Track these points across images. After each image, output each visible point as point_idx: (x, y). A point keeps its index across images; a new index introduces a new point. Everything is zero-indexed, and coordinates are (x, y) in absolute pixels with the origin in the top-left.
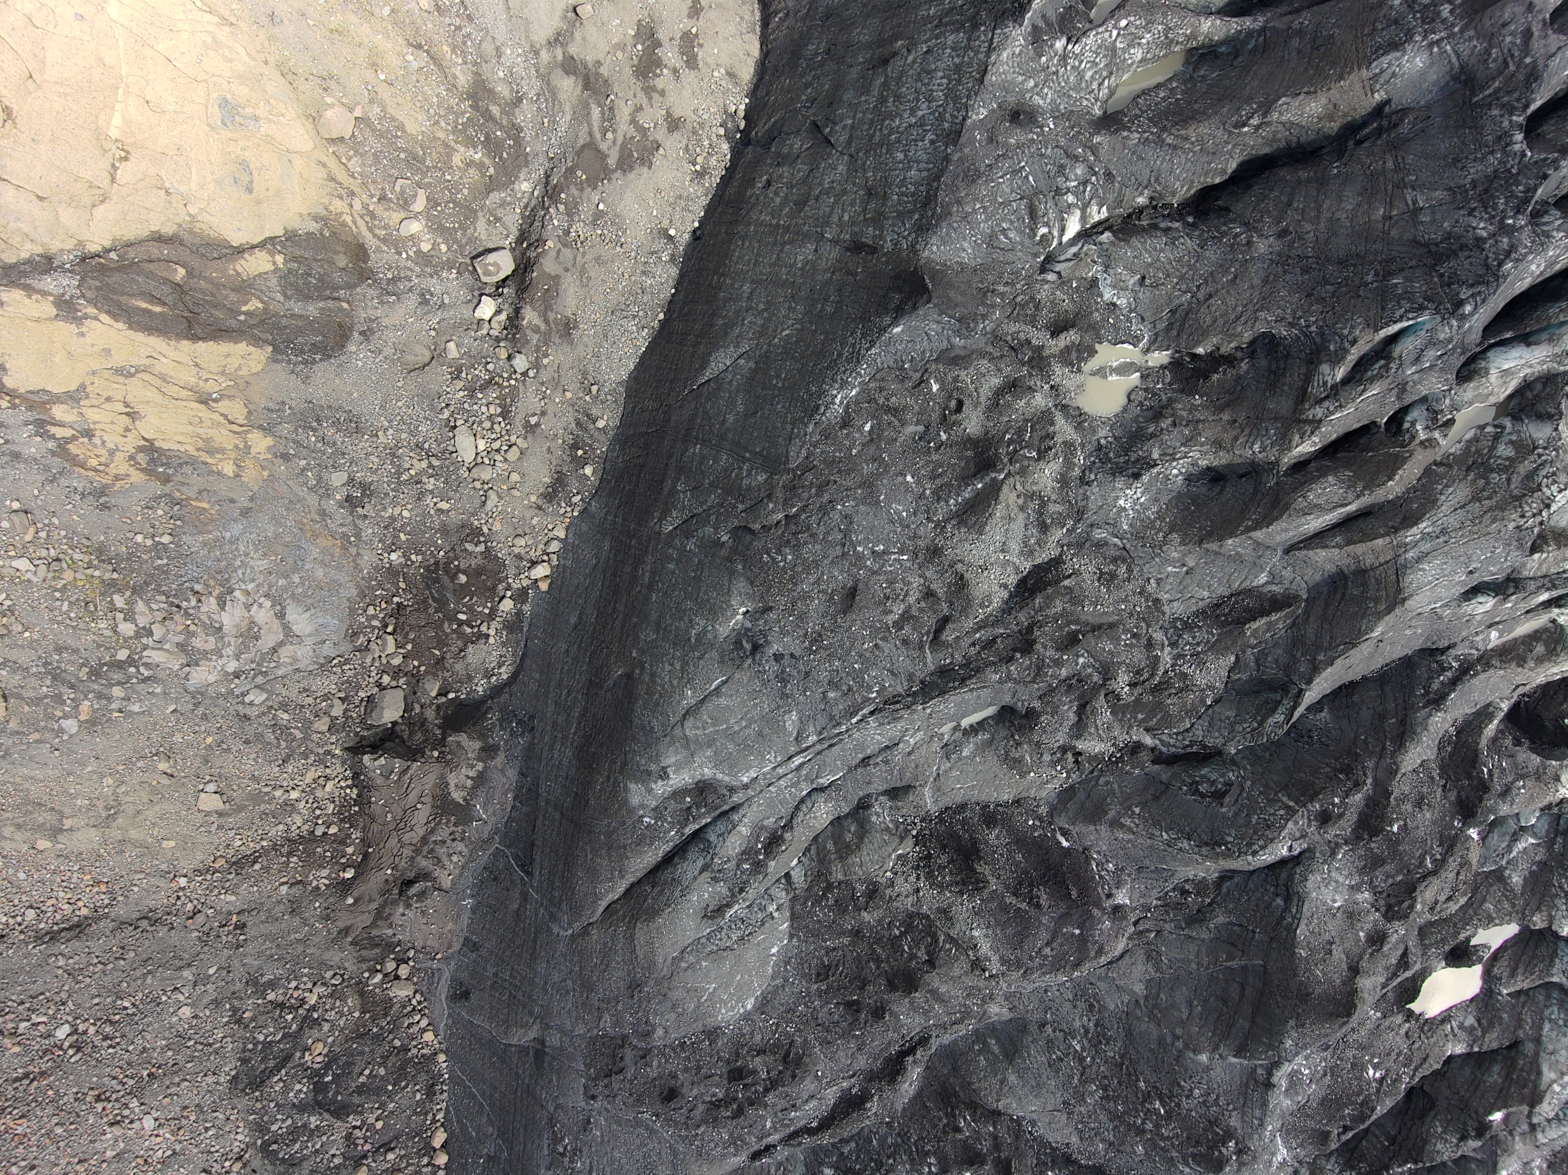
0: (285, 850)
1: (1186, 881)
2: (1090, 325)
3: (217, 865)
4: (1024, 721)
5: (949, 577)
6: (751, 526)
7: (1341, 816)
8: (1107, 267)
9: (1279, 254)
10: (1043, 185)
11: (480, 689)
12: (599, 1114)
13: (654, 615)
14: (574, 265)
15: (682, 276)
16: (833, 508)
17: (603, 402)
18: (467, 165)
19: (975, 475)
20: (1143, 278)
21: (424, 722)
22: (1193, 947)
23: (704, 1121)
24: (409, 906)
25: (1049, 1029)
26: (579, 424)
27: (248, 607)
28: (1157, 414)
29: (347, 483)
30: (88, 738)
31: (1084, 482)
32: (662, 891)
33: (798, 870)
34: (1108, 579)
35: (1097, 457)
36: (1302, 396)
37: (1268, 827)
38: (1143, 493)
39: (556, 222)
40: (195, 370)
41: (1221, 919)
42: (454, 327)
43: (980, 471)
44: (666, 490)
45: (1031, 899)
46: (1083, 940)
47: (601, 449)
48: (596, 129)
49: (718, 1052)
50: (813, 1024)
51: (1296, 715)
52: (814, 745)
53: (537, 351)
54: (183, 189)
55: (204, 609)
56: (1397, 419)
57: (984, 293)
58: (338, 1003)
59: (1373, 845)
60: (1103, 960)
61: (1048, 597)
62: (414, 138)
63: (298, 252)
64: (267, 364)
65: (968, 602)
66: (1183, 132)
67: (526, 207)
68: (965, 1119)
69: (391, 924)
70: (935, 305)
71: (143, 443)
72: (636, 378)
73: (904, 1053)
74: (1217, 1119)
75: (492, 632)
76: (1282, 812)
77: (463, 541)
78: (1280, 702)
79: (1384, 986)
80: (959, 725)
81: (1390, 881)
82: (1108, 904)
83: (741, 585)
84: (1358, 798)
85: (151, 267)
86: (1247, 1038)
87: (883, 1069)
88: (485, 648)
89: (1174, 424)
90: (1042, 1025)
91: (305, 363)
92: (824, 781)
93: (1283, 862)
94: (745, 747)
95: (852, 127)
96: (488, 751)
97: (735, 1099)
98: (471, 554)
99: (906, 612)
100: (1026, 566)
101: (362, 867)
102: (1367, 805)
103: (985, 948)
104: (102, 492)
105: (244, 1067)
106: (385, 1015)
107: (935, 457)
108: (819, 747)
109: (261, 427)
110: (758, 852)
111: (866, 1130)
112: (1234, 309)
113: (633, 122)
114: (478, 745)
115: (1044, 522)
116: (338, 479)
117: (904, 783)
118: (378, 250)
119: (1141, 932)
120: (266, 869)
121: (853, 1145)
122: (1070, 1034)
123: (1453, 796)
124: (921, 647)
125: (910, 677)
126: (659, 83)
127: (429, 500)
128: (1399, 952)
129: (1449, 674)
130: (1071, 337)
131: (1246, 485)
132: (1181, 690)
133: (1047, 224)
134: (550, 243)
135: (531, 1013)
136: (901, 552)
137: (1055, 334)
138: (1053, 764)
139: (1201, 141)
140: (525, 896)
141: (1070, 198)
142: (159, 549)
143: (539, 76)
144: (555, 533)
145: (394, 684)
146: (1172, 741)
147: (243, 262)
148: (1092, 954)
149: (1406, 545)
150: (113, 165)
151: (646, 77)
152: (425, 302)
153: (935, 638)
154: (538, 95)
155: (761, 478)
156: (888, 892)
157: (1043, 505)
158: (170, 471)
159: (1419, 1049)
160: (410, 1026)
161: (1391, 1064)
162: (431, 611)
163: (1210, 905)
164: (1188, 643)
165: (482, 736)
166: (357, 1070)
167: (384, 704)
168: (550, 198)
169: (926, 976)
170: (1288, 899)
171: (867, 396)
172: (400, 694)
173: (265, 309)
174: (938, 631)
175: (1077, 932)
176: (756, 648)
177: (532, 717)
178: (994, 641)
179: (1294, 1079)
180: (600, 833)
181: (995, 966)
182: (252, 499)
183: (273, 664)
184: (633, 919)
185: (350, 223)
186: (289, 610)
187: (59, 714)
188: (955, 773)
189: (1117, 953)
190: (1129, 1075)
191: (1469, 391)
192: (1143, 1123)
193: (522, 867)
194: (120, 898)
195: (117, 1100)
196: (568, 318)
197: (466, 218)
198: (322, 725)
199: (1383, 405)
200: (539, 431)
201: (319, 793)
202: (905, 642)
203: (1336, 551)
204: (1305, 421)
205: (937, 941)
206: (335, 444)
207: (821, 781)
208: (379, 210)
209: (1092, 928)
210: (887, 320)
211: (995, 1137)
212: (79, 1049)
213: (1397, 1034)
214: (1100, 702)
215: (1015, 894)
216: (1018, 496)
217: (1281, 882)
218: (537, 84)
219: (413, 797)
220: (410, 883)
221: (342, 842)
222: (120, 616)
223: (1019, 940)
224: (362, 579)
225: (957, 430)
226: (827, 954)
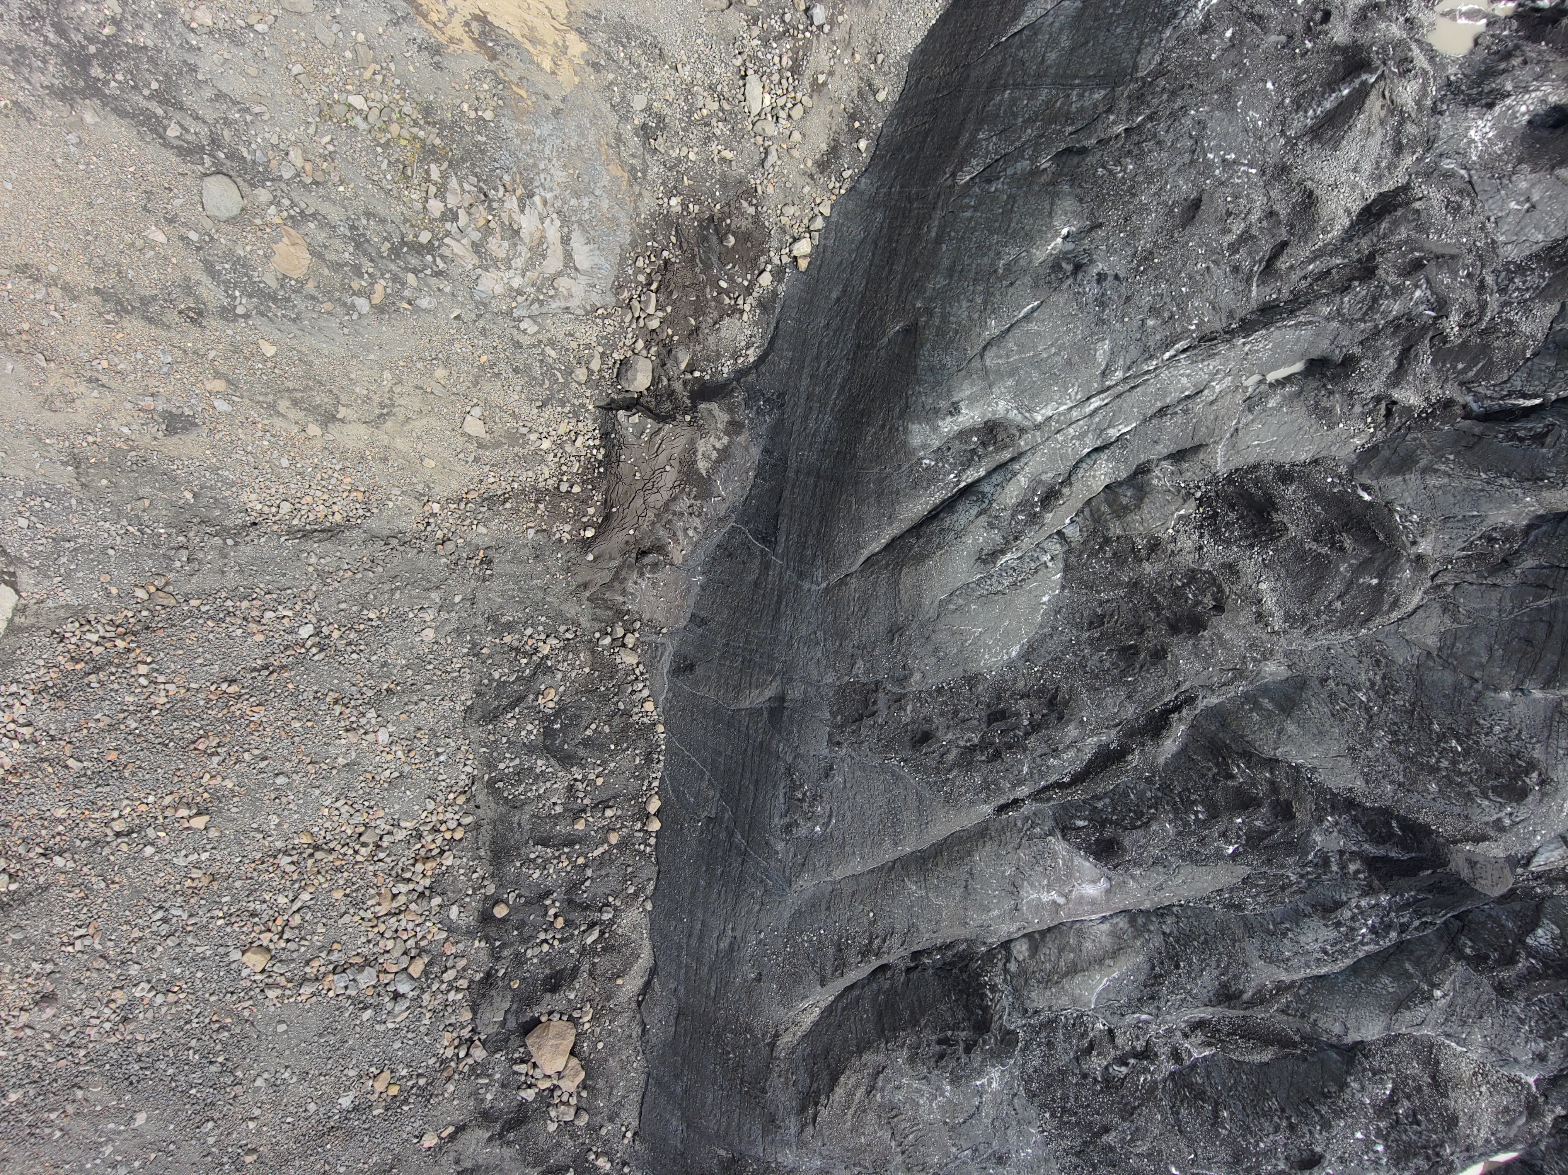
0: (533, 497)
1: (1494, 529)
3: (470, 496)
4: (1339, 370)
5: (1295, 197)
6: (1084, 144)
11: (726, 370)
12: (843, 760)
13: (946, 263)
16: (1185, 115)
17: (886, 74)
19: (1341, 81)
21: (671, 394)
22: (1495, 595)
23: (957, 766)
24: (642, 575)
25: (1331, 684)
26: (860, 93)
27: (542, 220)
28: (1505, 55)
29: (646, 110)
30: (376, 324)
31: (1435, 111)
32: (929, 541)
33: (1071, 527)
34: (1453, 208)
35: (1448, 90)
38: (1492, 127)
41: (1530, 562)
43: (1346, 76)
44: (963, 144)
45: (1333, 544)
46: (1380, 589)
47: (878, 123)
49: (978, 697)
50: (1081, 672)
52: (1117, 384)
55: (507, 205)
58: (571, 656)
60: (1395, 615)
61: (1393, 222)
65: (1313, 223)
68: (1238, 767)
69: (624, 590)
71: (478, 12)
72: (923, 52)
73: (1167, 712)
74: (1519, 752)
75: (747, 308)
77: (738, 197)
80: (1264, 379)
82: (1412, 550)
83: (1068, 204)
86: (1555, 670)
87: (1148, 726)
88: (739, 324)
89: (1525, 63)
90: (1324, 681)
92: (1113, 434)
94: (1049, 377)
96: (734, 427)
97: (991, 744)
99: (1245, 232)
100: (1372, 193)
101: (603, 528)
103: (1270, 602)
104: (436, 50)
105: (479, 700)
106: (612, 678)
107: (1300, 63)
108: (1120, 388)
109: (578, 31)
110: (1034, 505)
111: (1123, 786)
114: (725, 417)
115: (1400, 142)
116: (639, 102)
117: (1195, 442)
119: (1438, 586)
120: (515, 511)
121: (1108, 800)
122: (1354, 687)
124: (1249, 278)
125: (1231, 313)
127: (714, 146)
132: (1509, 334)
135: (770, 671)
136: (1250, 165)
138: (1364, 416)
140: (766, 565)
142: (480, 124)
144: (822, 208)
145: (644, 352)
146: (1488, 393)
148: (1385, 608)
153: (1266, 268)
155: (1099, 96)
156: (1171, 546)
158: (498, 49)
160: (633, 692)
162: (697, 271)
163: (1517, 551)
164: (1517, 289)
165: (730, 411)
166: (584, 724)
167: (635, 370)
169: (1215, 618)
171: (1228, 5)
172: (650, 364)
174: (1273, 258)
175: (1375, 581)
176: (1077, 267)
177: (781, 395)
178: (1329, 272)
180: (869, 482)
181: (1277, 624)
182: (564, 100)
183: (552, 292)
184: (898, 566)
186: (574, 237)
187: (355, 285)
188: (1256, 427)
189: (1410, 608)
190: (1422, 719)
192: (1437, 761)
193: (762, 539)
194: (374, 511)
195: (354, 708)
198: (581, 374)
200: (825, 91)
201: (568, 448)
202: (1236, 269)
205: (1222, 591)
206: (639, 66)
207: (1110, 433)
209: (1393, 577)
211: (1273, 783)
212: (322, 650)
214: (1425, 347)
215: (1315, 541)
216: (1382, 108)
219: (662, 457)
220: (644, 553)
221: (584, 502)
222: (433, 190)
223: (1308, 594)
224: (638, 225)
225: (1324, 39)
226: (1100, 605)
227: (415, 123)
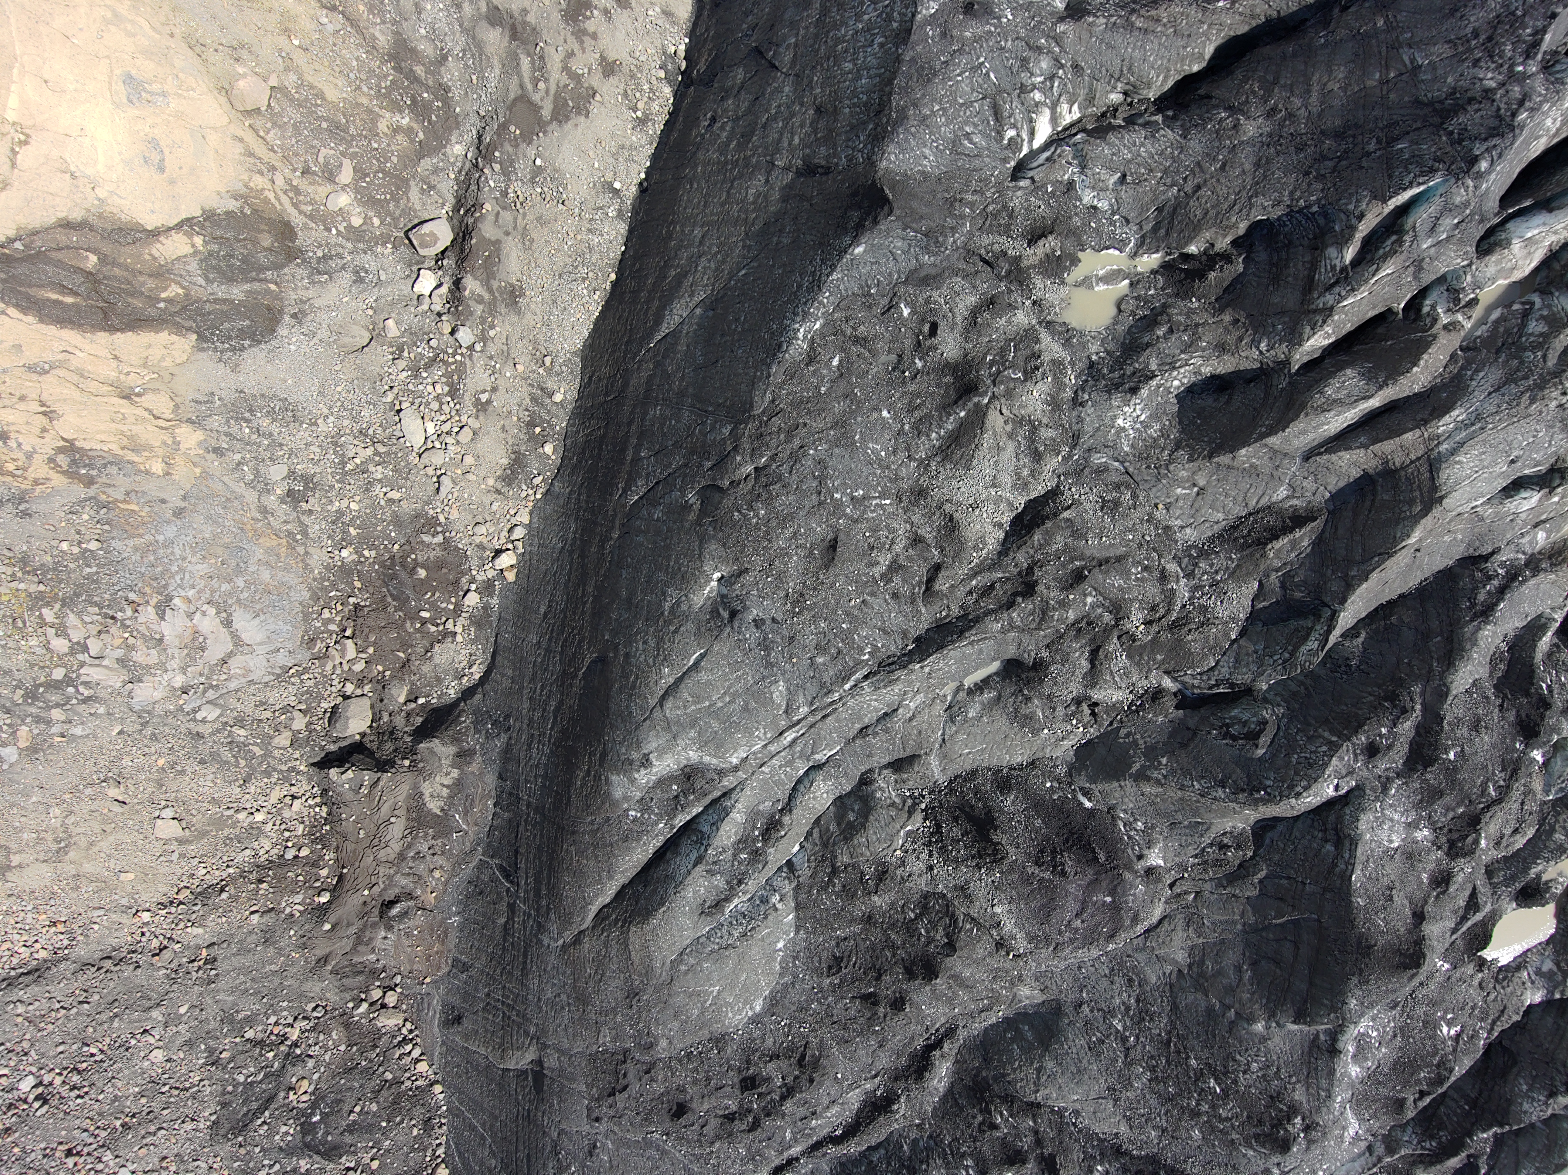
0: (253, 877)
1: (1224, 834)
2: (1070, 231)
3: (181, 897)
4: (1032, 674)
5: (938, 521)
6: (719, 483)
7: (1389, 747)
8: (1083, 167)
9: (1270, 135)
10: (1006, 84)
11: (452, 691)
12: (606, 1136)
13: (624, 593)
14: (515, 227)
15: (631, 231)
16: (805, 454)
17: (557, 375)
18: (394, 131)
19: (956, 402)
20: (1124, 176)
21: (393, 731)
22: (1237, 907)
23: (718, 1137)
24: (389, 928)
25: (1086, 1009)
26: (534, 399)
27: (190, 616)
28: (1150, 321)
29: (288, 477)
30: (31, 766)
31: (1076, 402)
32: (655, 890)
33: (800, 856)
34: (1111, 507)
35: (1090, 374)
36: (1309, 285)
37: (1310, 765)
38: (1142, 410)
39: (492, 183)
40: (114, 364)
42: (392, 304)
43: (960, 398)
44: (629, 458)
45: (1055, 867)
46: (1115, 907)
47: (561, 424)
48: (527, 80)
49: (728, 1061)
50: (828, 1023)
51: (1332, 640)
52: (806, 717)
53: (483, 322)
54: (90, 171)
55: (142, 619)
56: (1414, 304)
57: (951, 203)
58: (322, 1037)
59: (1429, 776)
60: (1140, 929)
61: (1047, 532)
62: (336, 107)
63: (219, 233)
64: (192, 354)
65: (961, 545)
66: (1153, 13)
67: (460, 172)
68: (1001, 1114)
69: (373, 949)
70: (898, 219)
71: (62, 443)
72: (591, 345)
73: (929, 1048)
74: (1279, 1093)
75: (459, 629)
76: (1324, 748)
77: (419, 532)
78: (1311, 629)
79: (1454, 931)
80: (962, 685)
81: (1451, 815)
82: (1140, 866)
83: (713, 548)
84: (1407, 727)
85: (59, 255)
86: (1305, 1002)
87: (909, 1066)
88: (453, 646)
89: (1171, 331)
90: (1078, 1005)
91: (233, 349)
92: (821, 757)
93: (1330, 804)
94: (730, 725)
95: (796, 45)
96: (463, 756)
97: (750, 1111)
98: (428, 546)
99: (893, 562)
100: (1021, 501)
101: (336, 890)
102: (1418, 733)
103: (1009, 926)
104: (21, 498)
105: (224, 1111)
106: (375, 1046)
107: (911, 387)
108: (811, 719)
109: (189, 421)
110: (755, 840)
111: (896, 1136)
112: (1226, 199)
113: (566, 69)
114: (451, 750)
115: (1036, 449)
116: (277, 472)
117: (908, 753)
118: (305, 227)
119: (1179, 895)
120: (234, 898)
121: (882, 1151)
122: (1109, 1013)
123: (1511, 716)
124: (913, 601)
125: (904, 634)
126: (590, 26)
127: (378, 490)
128: (1467, 893)
129: (1495, 582)
130: (1050, 244)
131: (1256, 391)
132: (1203, 624)
133: (1014, 126)
134: (487, 206)
135: (527, 1034)
136: (883, 496)
137: (1032, 242)
138: (1068, 718)
139: (1173, 23)
140: (512, 909)
141: (1037, 96)
142: (86, 556)
143: (464, 30)
144: (518, 518)
145: (358, 692)
146: (1196, 683)
147: (158, 245)
148: (1127, 922)
149: (1438, 437)
150: (12, 150)
151: (576, 21)
152: (359, 280)
153: (928, 589)
154: (464, 50)
155: (726, 431)
156: (899, 872)
157: (1034, 430)
158: (94, 473)
159: (1495, 1000)
160: (401, 1057)
161: (1466, 1018)
162: (391, 609)
163: (1252, 858)
164: (1205, 573)
165: (456, 740)
166: (346, 1108)
167: (349, 714)
168: (484, 158)
169: (948, 961)
170: (1338, 843)
171: (832, 328)
172: (366, 702)
173: (186, 295)
174: (931, 581)
175: (1108, 899)
176: (733, 614)
177: (506, 718)
178: (992, 587)
179: (1363, 1045)
180: (584, 832)
181: (1022, 945)
182: (184, 498)
183: (224, 677)
184: (627, 923)
185: (273, 200)
186: (236, 617)
188: (962, 737)
189: (1154, 920)
190: (1178, 1052)
191: (1491, 265)
192: (1198, 1104)
193: (507, 876)
194: (80, 938)
195: (89, 1154)
196: (512, 285)
197: (398, 188)
198: (283, 740)
199: (1399, 286)
200: (491, 409)
201: (286, 814)
202: (895, 596)
203: (1361, 452)
204: (1315, 311)
205: (956, 921)
206: (271, 434)
207: (817, 757)
208: (303, 184)
209: (1125, 894)
210: (847, 240)
211: (1036, 1133)
212: (45, 1102)
213: (1470, 985)
214: (1113, 645)
215: (1037, 864)
216: (1006, 422)
217: (1329, 826)
218: (462, 39)
219: (385, 809)
220: (392, 903)
221: (315, 865)
222: (51, 632)
223: (1045, 913)
224: (315, 580)
225: (933, 356)
226: (838, 945)
227: (14, 578)
